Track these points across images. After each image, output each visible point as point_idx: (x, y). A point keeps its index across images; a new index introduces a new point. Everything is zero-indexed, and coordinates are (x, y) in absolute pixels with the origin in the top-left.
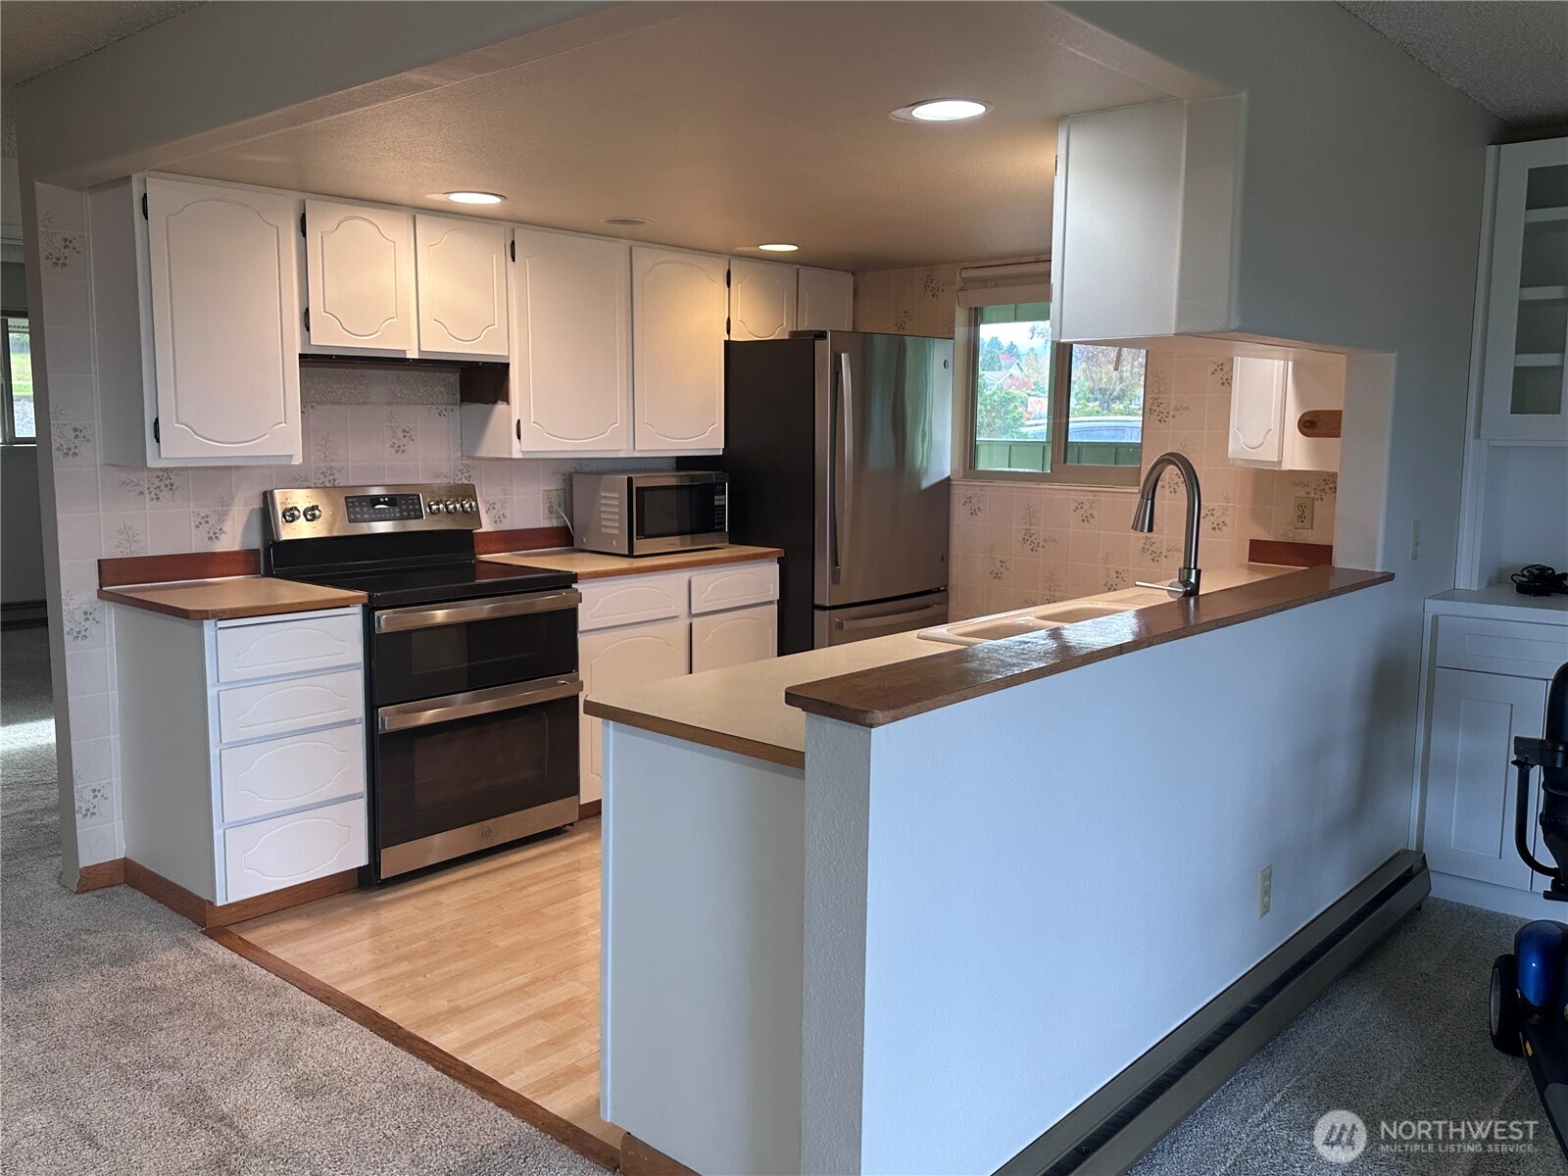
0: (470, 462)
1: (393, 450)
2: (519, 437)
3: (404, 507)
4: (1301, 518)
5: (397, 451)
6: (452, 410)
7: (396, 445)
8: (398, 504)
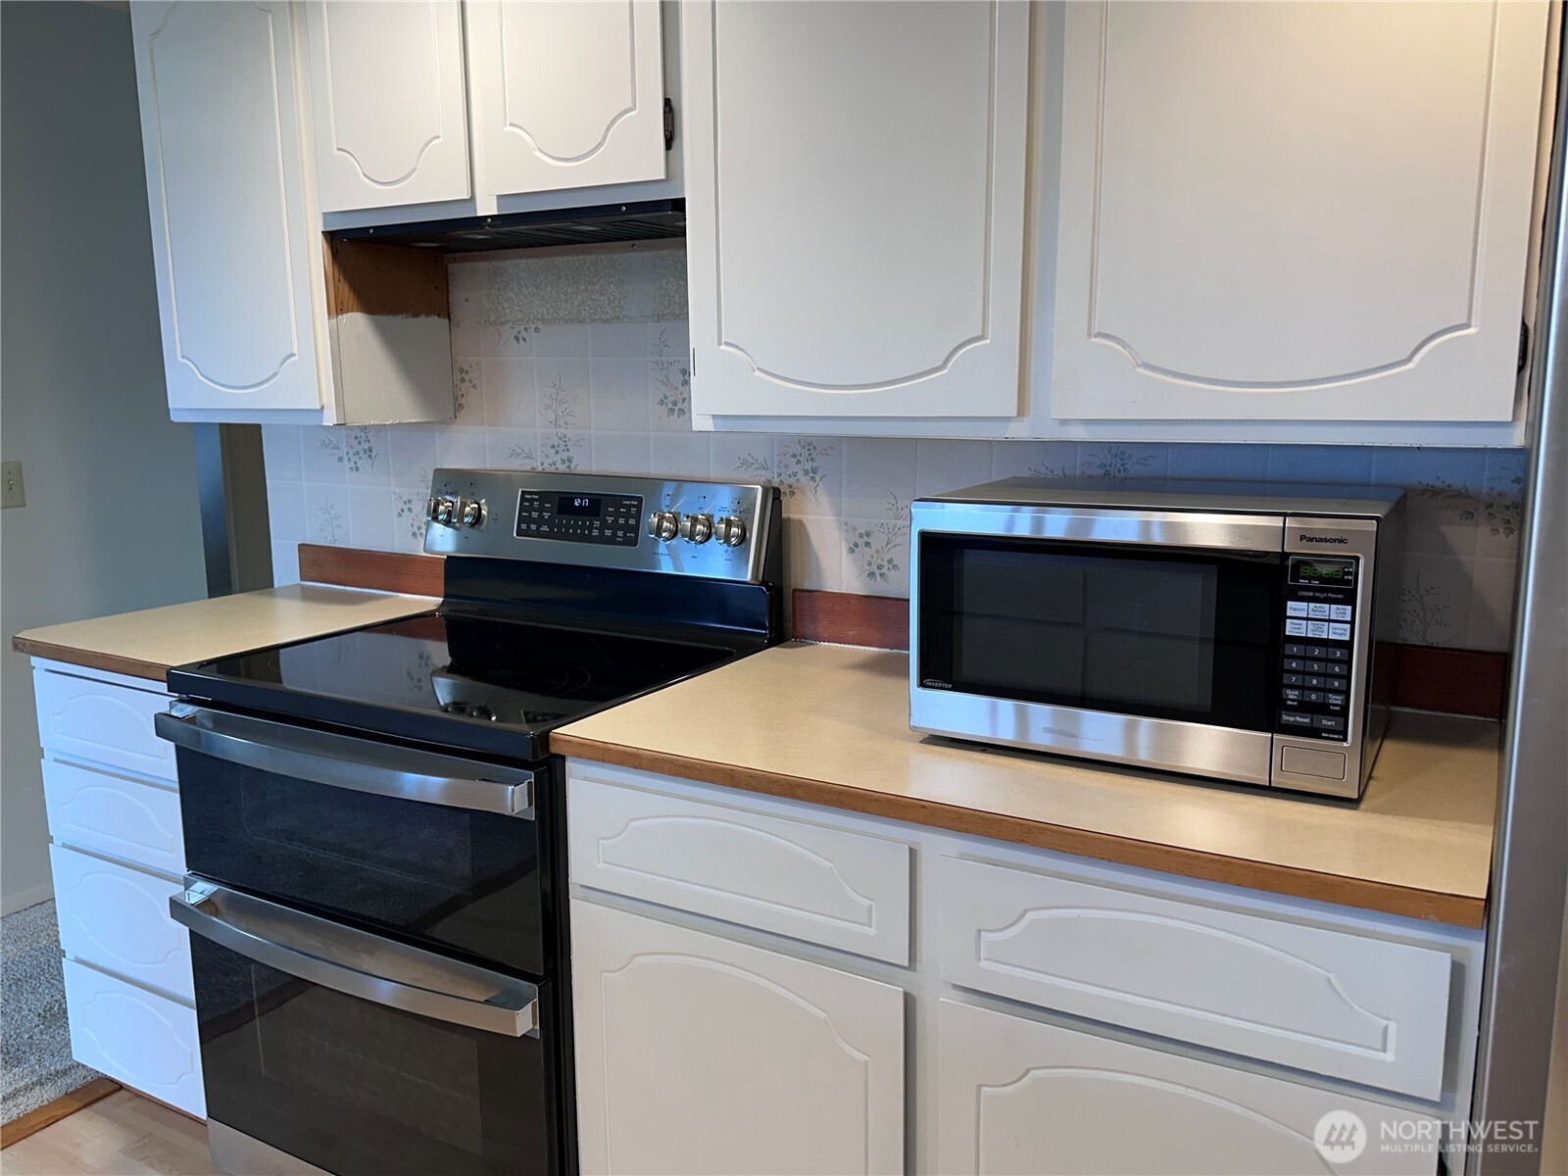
3: (610, 520)
5: (672, 410)
7: (670, 399)
8: (601, 512)
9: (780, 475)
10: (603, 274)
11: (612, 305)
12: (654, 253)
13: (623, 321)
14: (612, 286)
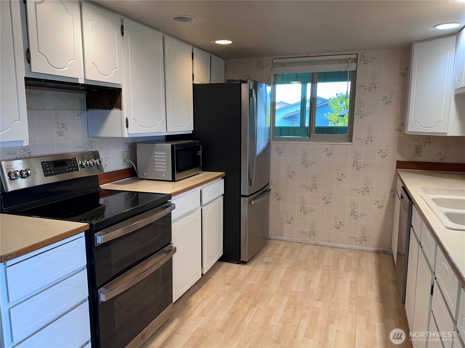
0: (92, 139)
1: (58, 135)
2: (127, 126)
3: (70, 165)
4: (417, 153)
5: (60, 135)
6: (83, 113)
7: (59, 132)
8: (67, 164)
9: (85, 149)
10: (39, 96)
11: (42, 105)
12: (53, 92)
13: (45, 110)
14: (42, 100)
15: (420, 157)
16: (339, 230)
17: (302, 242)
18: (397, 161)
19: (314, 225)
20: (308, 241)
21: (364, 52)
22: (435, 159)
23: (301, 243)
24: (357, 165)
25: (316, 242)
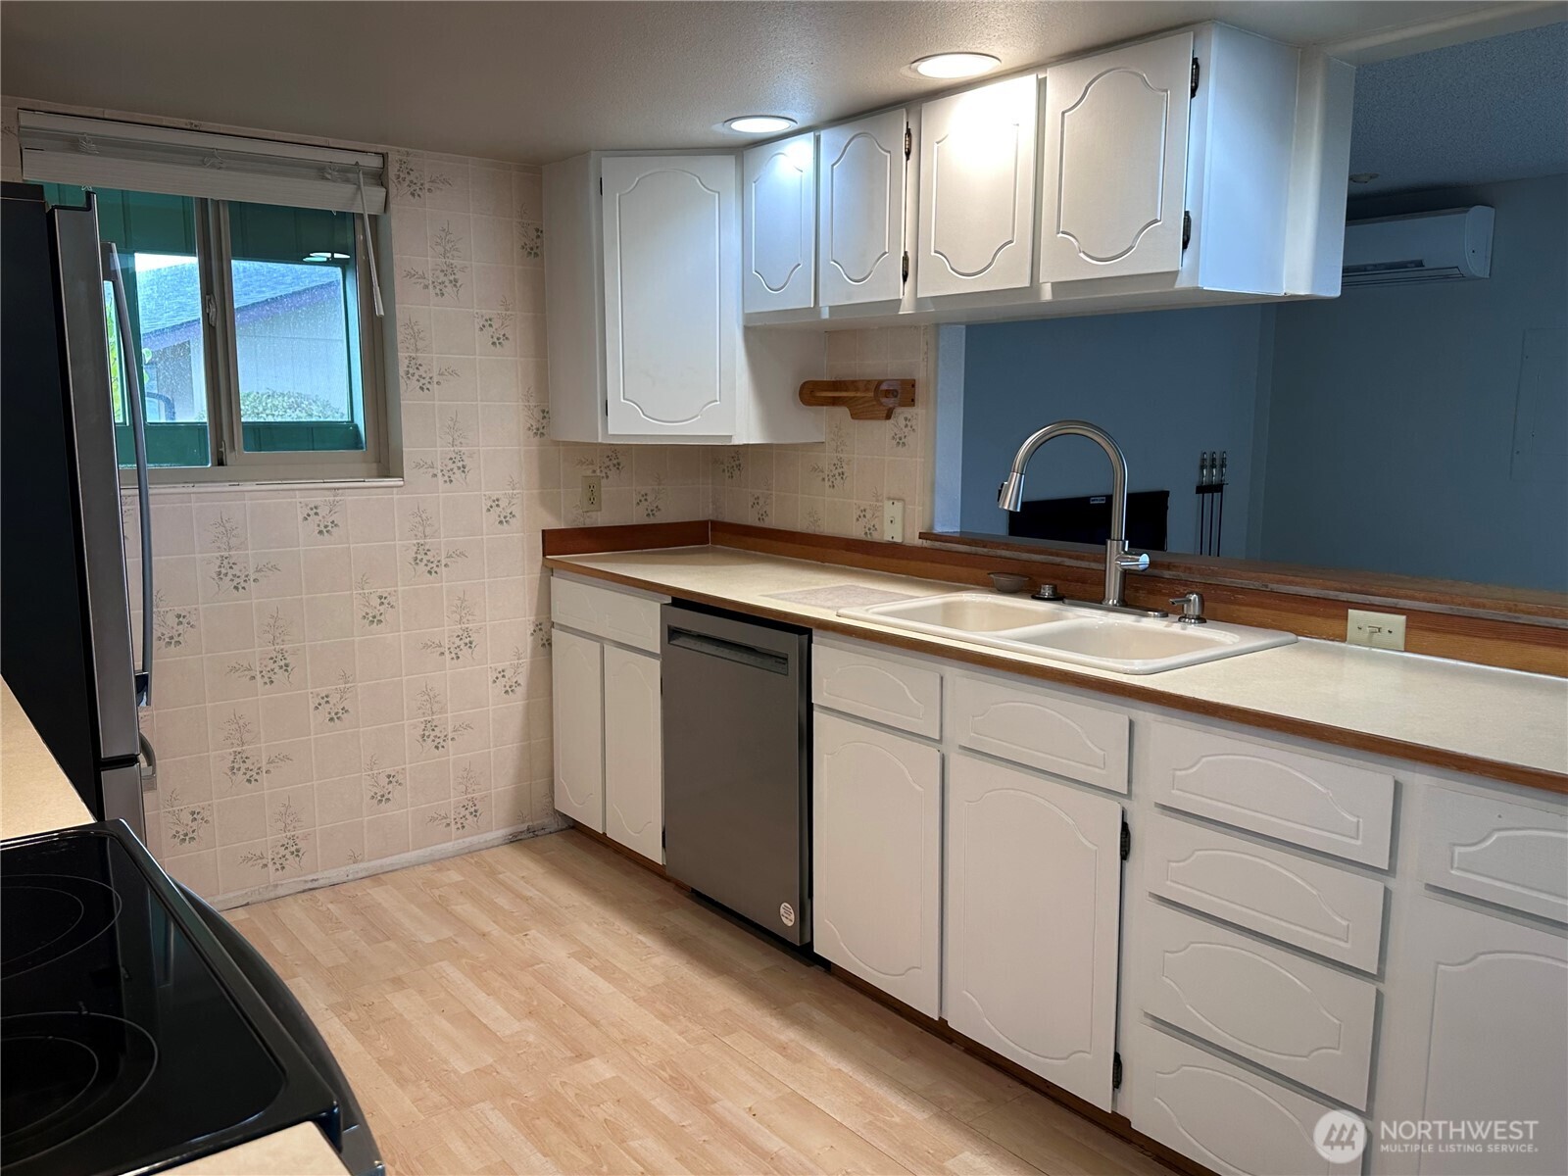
15: (599, 513)
16: (389, 803)
17: (249, 900)
18: (543, 531)
19: (291, 818)
20: (276, 886)
21: (408, 154)
22: (635, 516)
23: (247, 904)
24: (427, 558)
25: (306, 882)
